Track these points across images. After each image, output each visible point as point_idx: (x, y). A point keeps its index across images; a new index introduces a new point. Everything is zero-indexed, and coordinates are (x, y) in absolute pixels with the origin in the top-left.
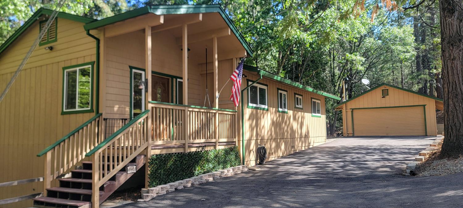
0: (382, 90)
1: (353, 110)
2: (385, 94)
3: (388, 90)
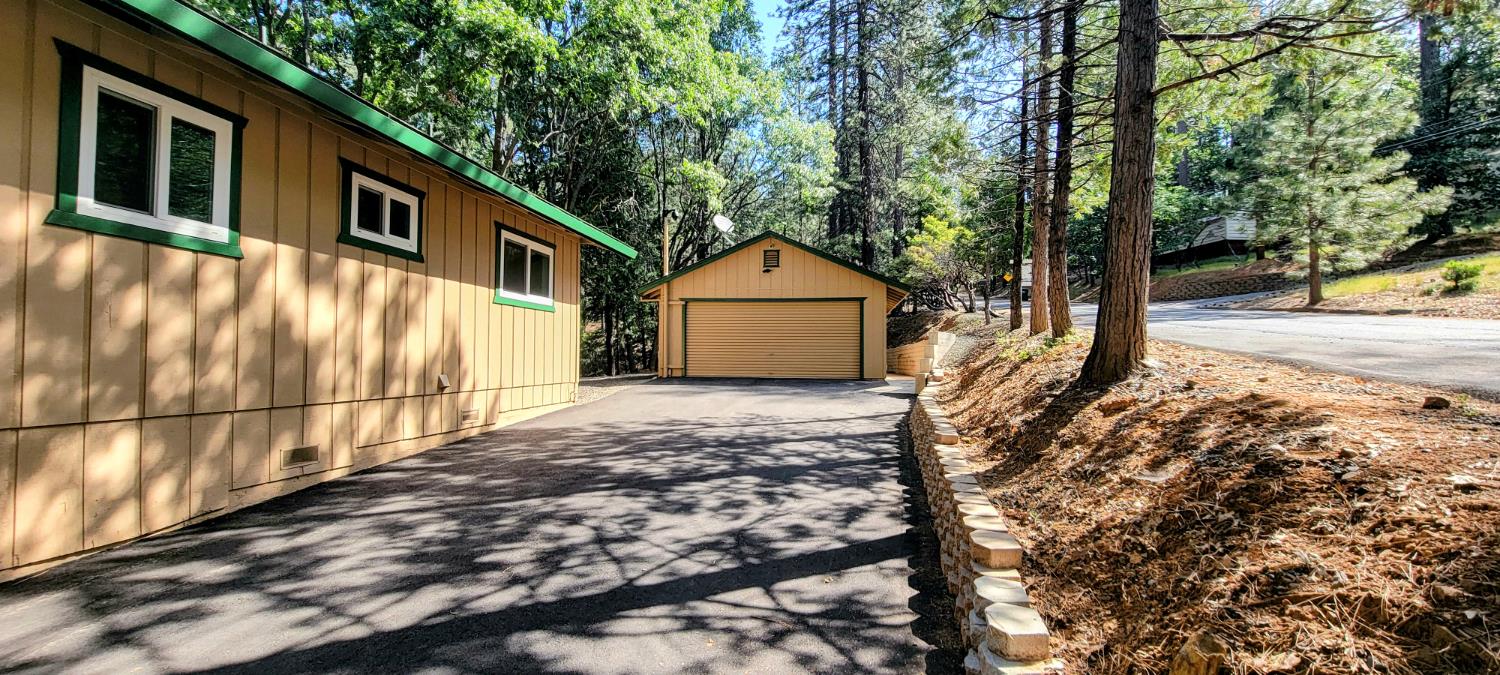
0: (765, 252)
1: (687, 302)
2: (771, 261)
3: (778, 251)
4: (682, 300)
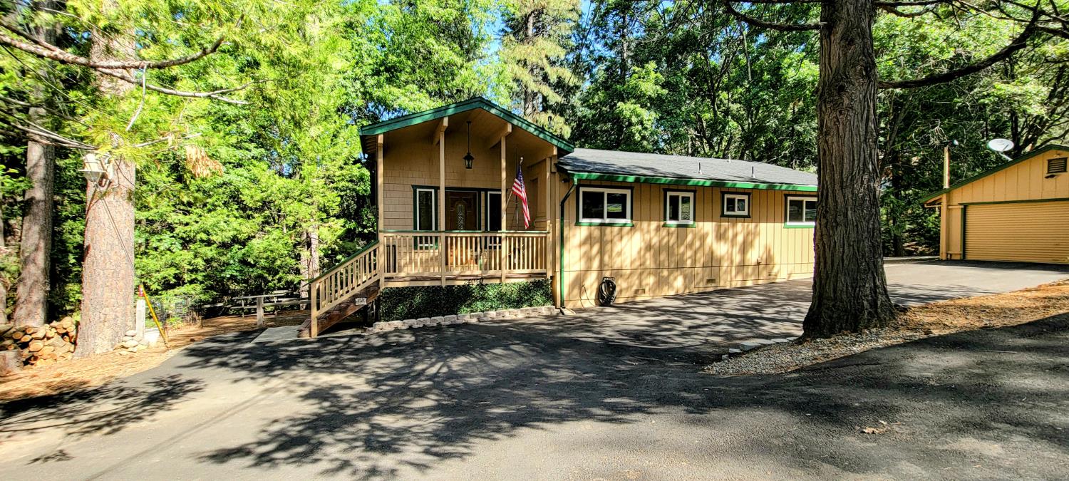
1: (965, 206)
2: (1056, 168)
3: (1065, 159)
4: (961, 204)
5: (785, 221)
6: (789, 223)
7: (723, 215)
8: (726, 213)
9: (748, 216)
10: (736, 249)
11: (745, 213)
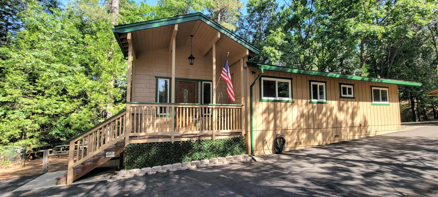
5: (372, 101)
6: (374, 102)
7: (341, 97)
8: (343, 95)
9: (354, 98)
10: (349, 117)
11: (352, 96)
